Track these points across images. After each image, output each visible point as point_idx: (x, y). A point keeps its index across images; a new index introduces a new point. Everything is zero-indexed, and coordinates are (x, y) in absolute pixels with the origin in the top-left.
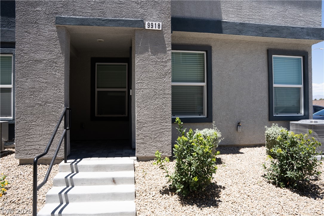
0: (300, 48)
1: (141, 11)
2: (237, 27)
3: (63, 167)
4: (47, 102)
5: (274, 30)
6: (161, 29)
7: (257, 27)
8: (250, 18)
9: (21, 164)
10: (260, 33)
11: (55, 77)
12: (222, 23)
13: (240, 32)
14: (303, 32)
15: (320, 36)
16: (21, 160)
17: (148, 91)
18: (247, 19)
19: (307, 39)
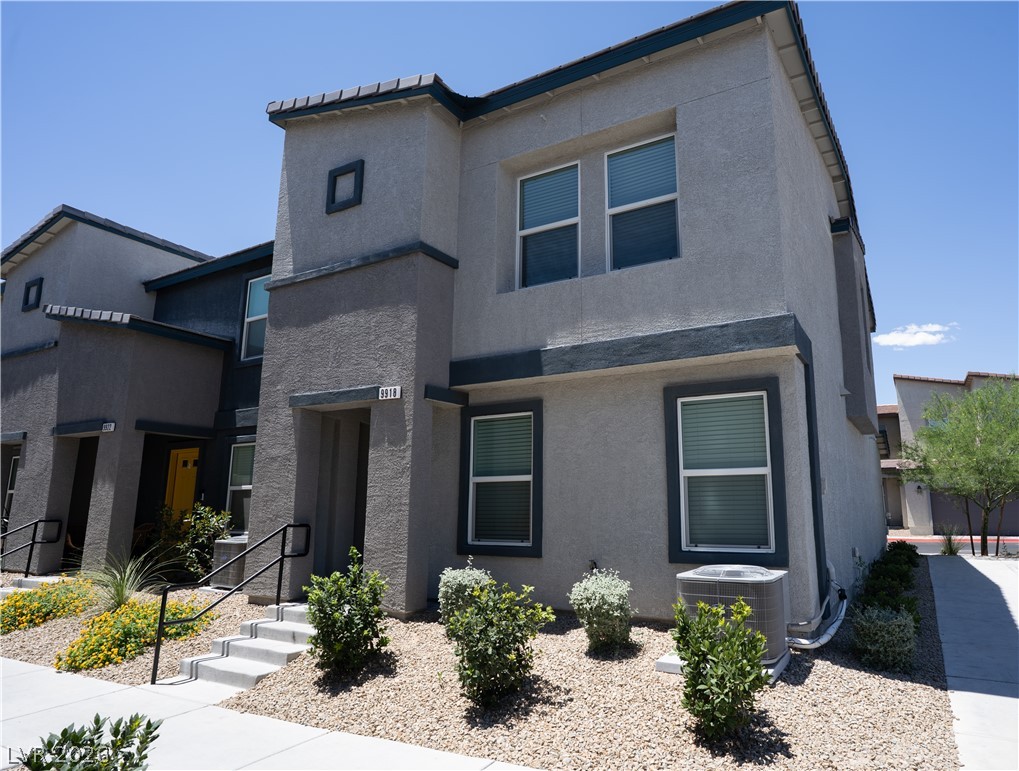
0: (759, 371)
1: (379, 371)
2: (566, 357)
3: (271, 609)
4: (277, 516)
5: (648, 346)
6: (398, 396)
7: (608, 349)
8: (599, 331)
9: (250, 603)
10: (614, 358)
11: (287, 481)
12: (542, 354)
13: (571, 367)
14: (725, 335)
15: (777, 338)
16: (250, 597)
17: (380, 499)
18: (590, 335)
19: (737, 351)
